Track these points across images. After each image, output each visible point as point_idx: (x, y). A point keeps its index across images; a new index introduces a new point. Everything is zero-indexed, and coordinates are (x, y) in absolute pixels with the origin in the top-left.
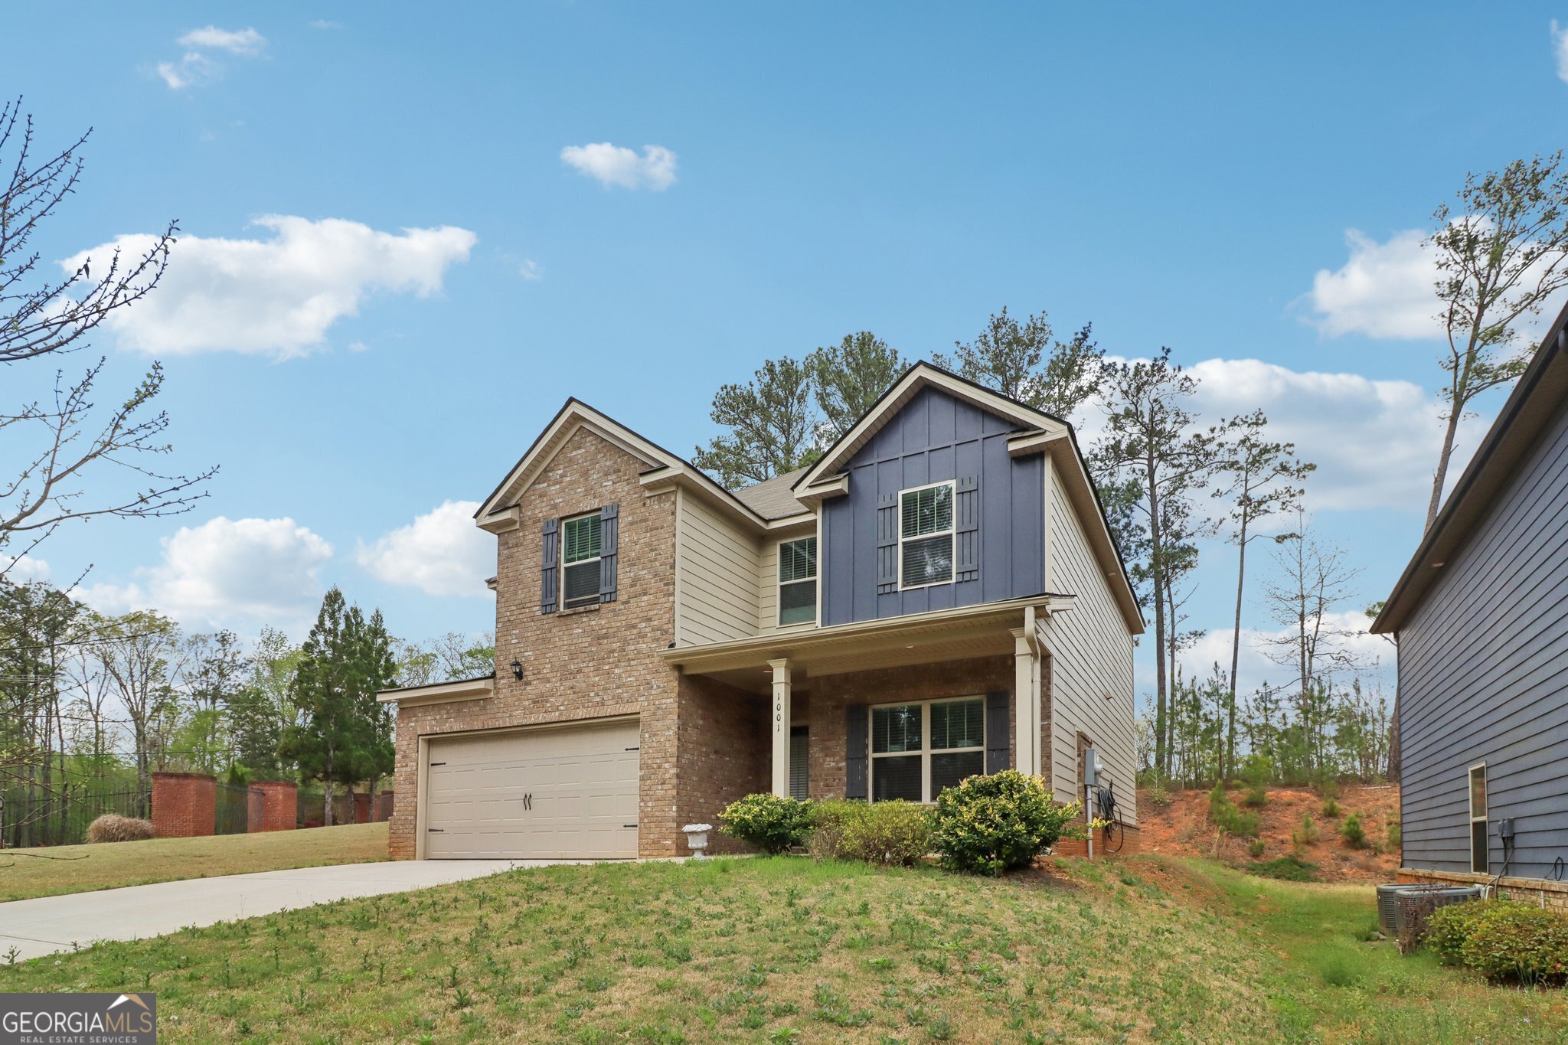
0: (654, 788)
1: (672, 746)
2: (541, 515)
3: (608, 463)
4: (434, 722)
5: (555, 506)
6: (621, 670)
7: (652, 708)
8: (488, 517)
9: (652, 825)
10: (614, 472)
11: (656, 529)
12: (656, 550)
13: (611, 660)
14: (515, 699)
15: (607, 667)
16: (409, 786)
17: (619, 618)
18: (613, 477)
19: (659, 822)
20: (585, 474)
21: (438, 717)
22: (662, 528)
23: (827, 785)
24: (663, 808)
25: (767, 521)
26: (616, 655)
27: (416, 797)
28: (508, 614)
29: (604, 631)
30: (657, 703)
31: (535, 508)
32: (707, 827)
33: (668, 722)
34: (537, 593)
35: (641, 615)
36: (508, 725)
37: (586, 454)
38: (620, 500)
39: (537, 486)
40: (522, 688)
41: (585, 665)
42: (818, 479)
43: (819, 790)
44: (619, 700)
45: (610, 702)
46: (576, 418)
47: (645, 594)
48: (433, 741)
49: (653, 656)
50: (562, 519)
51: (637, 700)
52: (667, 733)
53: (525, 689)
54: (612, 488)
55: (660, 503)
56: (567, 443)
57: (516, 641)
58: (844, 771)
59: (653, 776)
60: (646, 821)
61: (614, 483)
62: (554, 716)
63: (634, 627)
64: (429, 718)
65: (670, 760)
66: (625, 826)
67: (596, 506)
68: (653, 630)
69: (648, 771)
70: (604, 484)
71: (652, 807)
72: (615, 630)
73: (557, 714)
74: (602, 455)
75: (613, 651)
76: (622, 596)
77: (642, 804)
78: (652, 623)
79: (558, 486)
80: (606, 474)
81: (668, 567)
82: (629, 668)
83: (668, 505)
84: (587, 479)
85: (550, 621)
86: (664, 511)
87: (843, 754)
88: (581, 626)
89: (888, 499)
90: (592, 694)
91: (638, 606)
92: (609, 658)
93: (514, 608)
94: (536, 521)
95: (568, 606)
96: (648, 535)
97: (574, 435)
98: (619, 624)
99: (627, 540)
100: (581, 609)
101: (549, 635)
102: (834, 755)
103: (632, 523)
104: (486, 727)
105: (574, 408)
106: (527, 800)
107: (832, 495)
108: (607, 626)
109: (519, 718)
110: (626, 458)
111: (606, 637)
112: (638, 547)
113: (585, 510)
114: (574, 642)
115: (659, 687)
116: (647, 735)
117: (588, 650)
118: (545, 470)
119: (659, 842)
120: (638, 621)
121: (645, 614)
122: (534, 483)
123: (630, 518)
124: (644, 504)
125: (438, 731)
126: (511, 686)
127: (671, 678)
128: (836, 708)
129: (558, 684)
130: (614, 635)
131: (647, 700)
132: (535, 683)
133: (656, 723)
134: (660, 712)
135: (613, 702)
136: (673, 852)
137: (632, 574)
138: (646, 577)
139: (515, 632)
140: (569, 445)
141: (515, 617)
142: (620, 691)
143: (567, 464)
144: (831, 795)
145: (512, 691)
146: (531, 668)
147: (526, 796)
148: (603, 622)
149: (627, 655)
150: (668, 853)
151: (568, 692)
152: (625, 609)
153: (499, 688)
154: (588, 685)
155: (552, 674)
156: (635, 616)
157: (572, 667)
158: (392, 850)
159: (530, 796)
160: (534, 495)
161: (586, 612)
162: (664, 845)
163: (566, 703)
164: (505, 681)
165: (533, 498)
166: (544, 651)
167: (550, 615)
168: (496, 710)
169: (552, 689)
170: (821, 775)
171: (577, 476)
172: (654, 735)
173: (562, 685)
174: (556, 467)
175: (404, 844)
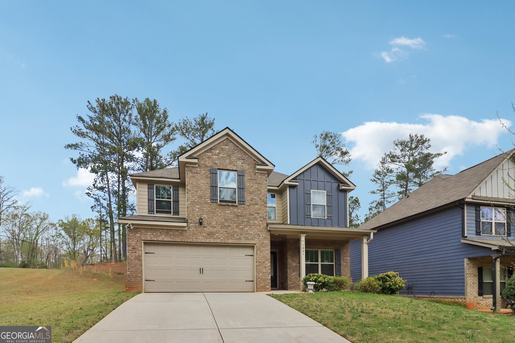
0: (262, 269)
1: (268, 256)
2: (209, 165)
3: (240, 155)
4: (152, 236)
5: (216, 164)
6: (248, 229)
7: (261, 243)
8: (185, 159)
9: (262, 281)
10: (242, 159)
11: (260, 184)
12: (260, 191)
13: (243, 225)
14: (198, 232)
15: (242, 227)
16: (137, 261)
17: (246, 211)
18: (242, 161)
19: (264, 280)
20: (229, 156)
21: (155, 234)
22: (262, 184)
24: (266, 276)
27: (141, 266)
28: (193, 199)
29: (240, 214)
30: (262, 241)
31: (206, 161)
33: (267, 248)
34: (209, 194)
35: (255, 211)
36: (195, 241)
37: (229, 149)
38: (245, 170)
39: (207, 153)
40: (202, 228)
41: (232, 224)
42: (291, 180)
43: (291, 272)
44: (247, 239)
45: (243, 239)
46: (228, 135)
47: (256, 205)
48: (147, 243)
49: (260, 226)
50: (218, 169)
51: (254, 240)
52: (267, 252)
53: (203, 229)
54: (241, 165)
55: (261, 176)
57: (198, 210)
58: (298, 267)
59: (261, 265)
60: (259, 280)
61: (242, 163)
62: (219, 241)
64: (149, 234)
65: (268, 260)
66: (246, 281)
67: (235, 169)
68: (260, 217)
69: (260, 264)
70: (238, 162)
71: (262, 275)
72: (245, 214)
75: (244, 222)
76: (247, 203)
77: (258, 274)
78: (259, 215)
79: (217, 157)
80: (239, 159)
82: (251, 228)
83: (264, 177)
84: (230, 158)
85: (215, 205)
86: (263, 179)
87: (298, 262)
88: (230, 210)
89: (308, 191)
90: (235, 235)
91: (254, 208)
92: (243, 224)
93: (196, 197)
94: (207, 166)
95: (220, 201)
96: (257, 185)
97: (224, 140)
99: (248, 184)
100: (230, 204)
101: (215, 211)
103: (250, 179)
104: (183, 241)
105: (227, 131)
106: (201, 271)
108: (241, 212)
109: (201, 239)
110: (247, 156)
111: (241, 216)
112: (253, 188)
113: (230, 169)
114: (227, 215)
115: (263, 236)
116: (259, 252)
117: (233, 219)
118: (210, 148)
119: (264, 287)
120: (254, 213)
121: (257, 211)
122: (205, 152)
123: (249, 177)
124: (255, 174)
125: (155, 239)
126: (197, 227)
127: (267, 234)
128: (295, 248)
129: (220, 229)
130: (244, 216)
131: (259, 240)
132: (208, 227)
133: (262, 248)
134: (263, 245)
135: (244, 239)
136: (270, 290)
137: (251, 197)
138: (257, 199)
139: (197, 206)
140: (222, 143)
141: (197, 201)
142: (247, 236)
143: (221, 150)
144: (295, 273)
145: (196, 229)
146: (206, 222)
147: (200, 269)
148: (239, 211)
149: (250, 224)
150: (268, 290)
151: (225, 233)
152: (248, 208)
153: (190, 227)
154: (234, 232)
155: (217, 225)
156: (252, 211)
157: (226, 224)
158: (127, 288)
159: (203, 269)
160: (205, 156)
161: (231, 206)
162: (266, 288)
163: (224, 237)
164: (193, 225)
165: (204, 157)
166: (212, 216)
167: (215, 203)
168: (188, 235)
169: (217, 231)
170: (291, 268)
171: (226, 155)
172: (262, 252)
173: (221, 230)
174: (215, 149)
175: (136, 286)
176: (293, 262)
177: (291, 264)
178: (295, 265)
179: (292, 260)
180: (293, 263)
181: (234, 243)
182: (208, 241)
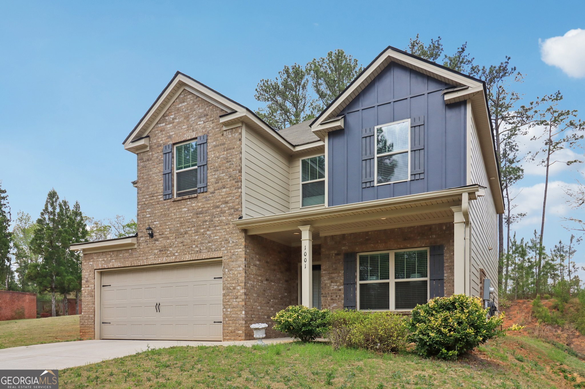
0: (231, 300)
1: (241, 277)
2: (162, 142)
3: (201, 111)
4: (103, 262)
5: (170, 137)
6: (211, 232)
7: (229, 254)
8: (131, 144)
9: (231, 322)
10: (205, 116)
11: (230, 149)
12: (230, 161)
13: (205, 227)
14: (149, 249)
15: (202, 231)
16: (90, 298)
17: (209, 202)
18: (204, 119)
19: (235, 320)
20: (187, 117)
21: (105, 259)
22: (234, 148)
23: (332, 299)
24: (237, 312)
25: (294, 146)
26: (207, 223)
27: (94, 304)
28: (144, 200)
29: (200, 210)
30: (232, 251)
31: (158, 138)
32: (265, 325)
33: (239, 263)
34: (161, 187)
35: (222, 200)
36: (146, 264)
37: (187, 106)
38: (208, 133)
39: (159, 125)
40: (153, 242)
41: (189, 229)
42: (326, 120)
43: (328, 302)
44: (209, 249)
45: (204, 251)
46: (181, 84)
47: (224, 188)
48: (103, 273)
49: (229, 224)
50: (174, 144)
51: (220, 250)
52: (239, 269)
53: (155, 243)
54: (203, 125)
55: (232, 134)
56: (176, 99)
57: (149, 216)
58: (342, 291)
59: (230, 294)
60: (227, 319)
61: (204, 122)
62: (172, 259)
63: (218, 207)
64: (101, 260)
65: (241, 284)
66: (215, 322)
67: (194, 137)
68: (229, 209)
69: (228, 291)
70: (199, 123)
71: (231, 312)
72: (206, 209)
73: (174, 257)
74: (197, 106)
75: (206, 221)
76: (211, 189)
77: (224, 310)
78: (228, 205)
79: (171, 125)
80: (200, 117)
81: (238, 172)
82: (215, 231)
83: (237, 134)
84: (188, 121)
85: (168, 204)
86: (234, 138)
87: (341, 281)
88: (187, 207)
89: (368, 131)
90: (194, 246)
91: (220, 195)
92: (203, 225)
93: (147, 196)
94: (159, 145)
95: (179, 195)
96: (225, 153)
97: (180, 94)
98: (209, 206)
99: (213, 156)
100: (187, 197)
101: (168, 212)
102: (336, 282)
103: (215, 146)
104: (133, 265)
105: (180, 78)
106: (158, 307)
107: (334, 130)
108: (202, 206)
109: (152, 260)
110: (211, 107)
111: (201, 213)
112: (219, 160)
113: (188, 138)
114: (183, 216)
115: (233, 242)
116: (227, 270)
117: (191, 220)
118: (163, 115)
119: (234, 332)
120: (220, 203)
121: (224, 199)
122: (157, 123)
123: (214, 143)
124: (223, 135)
125: (106, 267)
126: (147, 242)
127: (241, 237)
128: (337, 254)
129: (174, 240)
130: (206, 212)
131: (226, 250)
132: (160, 240)
133: (232, 263)
134: (234, 257)
135: (206, 251)
136: (243, 338)
137: (216, 176)
138: (225, 178)
139: (148, 210)
140: (177, 100)
141: (148, 202)
142: (210, 244)
143: (176, 112)
144: (335, 305)
145: (147, 244)
146: (158, 231)
147: (157, 304)
148: (200, 204)
149: (214, 223)
150: (240, 338)
151: (180, 245)
152: (212, 196)
153: (140, 243)
154: (192, 241)
155: (170, 235)
156: (218, 200)
157: (182, 230)
158: (81, 333)
159: (159, 304)
160: (157, 130)
161: (189, 199)
162: (237, 334)
163: (179, 251)
164: (143, 239)
165: (157, 132)
166: (165, 221)
167: (168, 200)
168: (138, 255)
169: (170, 243)
170: (328, 294)
171: (182, 119)
172: (231, 270)
173: (176, 241)
174: (170, 114)
175: (88, 331)
176: (332, 282)
177: (329, 287)
178: (335, 290)
179: (329, 279)
180: (333, 284)
181: (192, 259)
182: (160, 261)
